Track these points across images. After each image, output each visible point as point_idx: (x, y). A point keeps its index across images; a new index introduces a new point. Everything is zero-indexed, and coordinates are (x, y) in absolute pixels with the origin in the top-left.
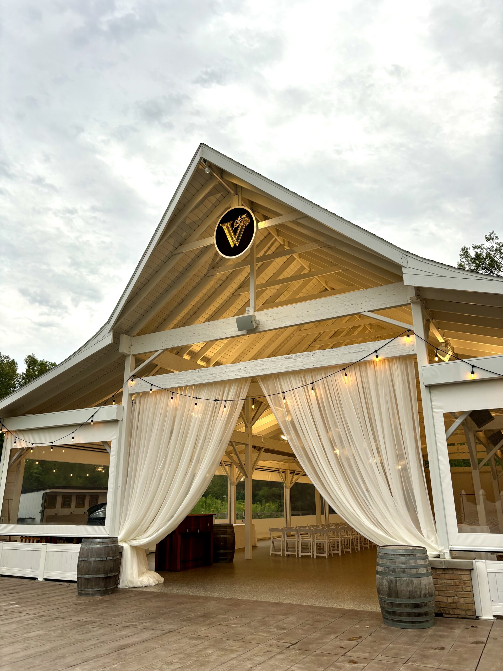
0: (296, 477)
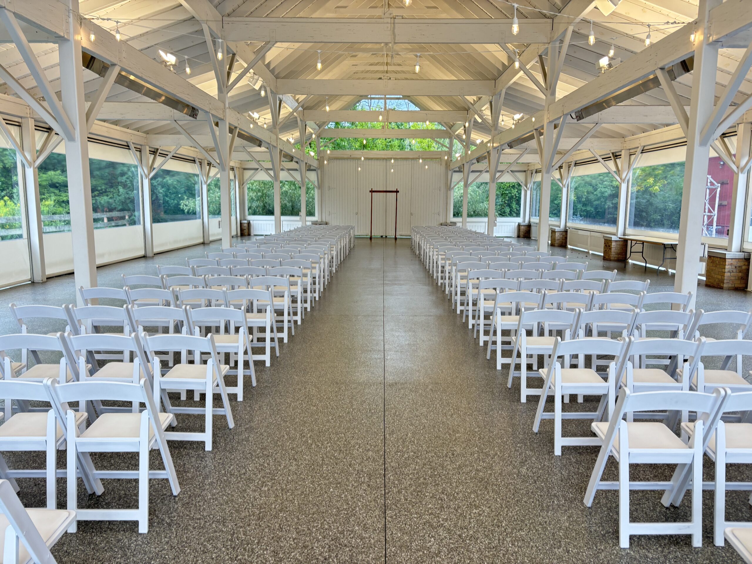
0: (159, 160)
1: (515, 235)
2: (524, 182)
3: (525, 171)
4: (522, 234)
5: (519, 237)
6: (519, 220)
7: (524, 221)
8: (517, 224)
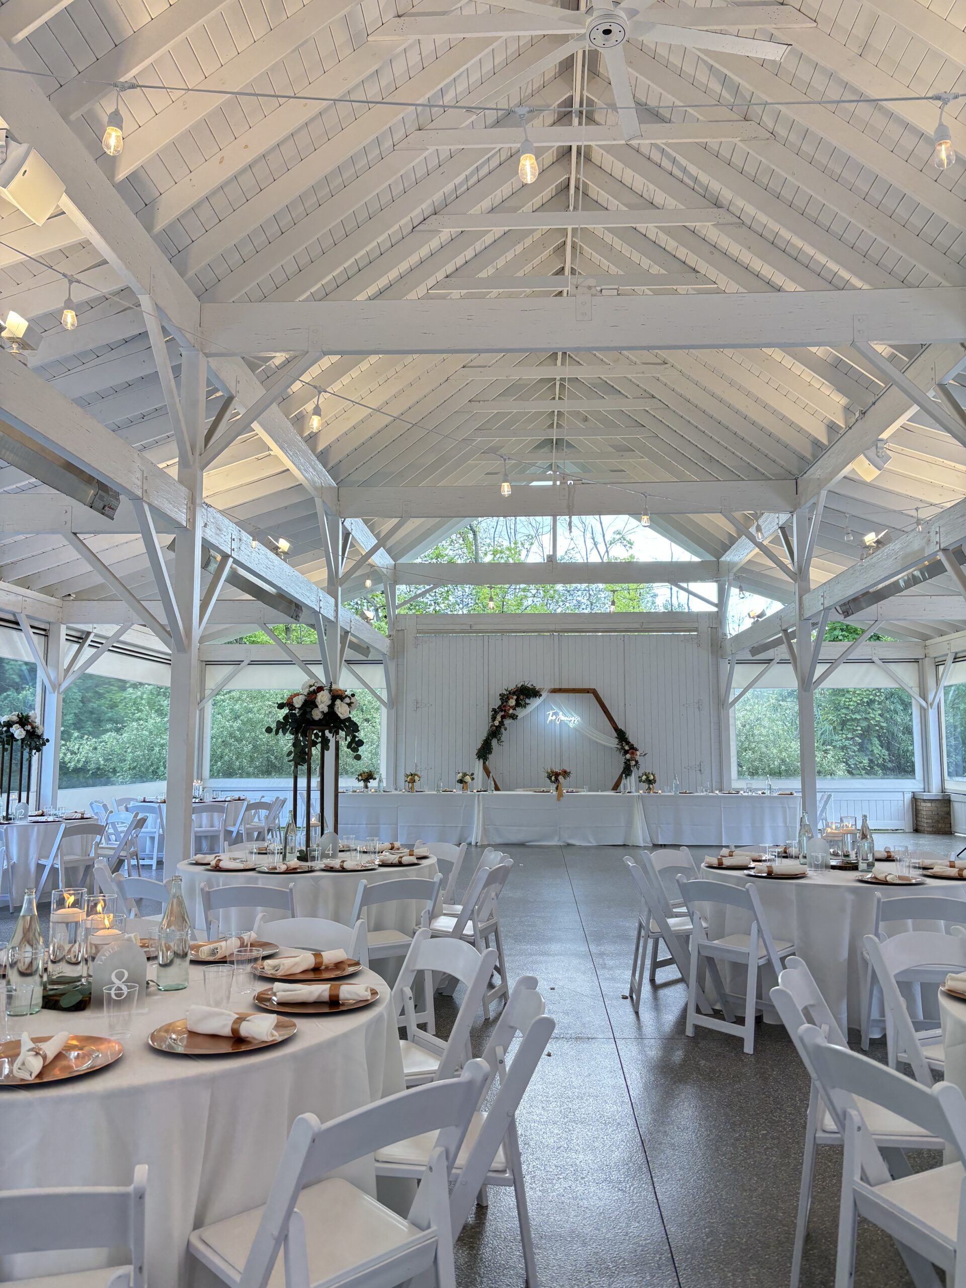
1: (906, 823)
2: (916, 690)
3: (916, 661)
4: (925, 822)
5: (917, 830)
6: (910, 786)
7: (926, 789)
8: (908, 796)
